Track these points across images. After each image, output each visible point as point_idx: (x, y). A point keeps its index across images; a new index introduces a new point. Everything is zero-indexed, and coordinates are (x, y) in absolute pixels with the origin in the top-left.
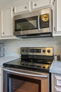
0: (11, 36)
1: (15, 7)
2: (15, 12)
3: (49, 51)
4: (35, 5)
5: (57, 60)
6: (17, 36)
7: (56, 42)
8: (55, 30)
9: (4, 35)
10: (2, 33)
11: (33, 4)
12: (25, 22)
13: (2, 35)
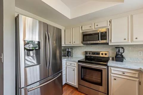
0: (80, 44)
1: (83, 26)
2: (83, 29)
3: (106, 54)
4: (97, 25)
5: (112, 60)
6: (84, 44)
7: (111, 48)
8: (110, 41)
9: (75, 43)
10: (73, 42)
11: (96, 25)
12: (91, 36)
13: (73, 43)
